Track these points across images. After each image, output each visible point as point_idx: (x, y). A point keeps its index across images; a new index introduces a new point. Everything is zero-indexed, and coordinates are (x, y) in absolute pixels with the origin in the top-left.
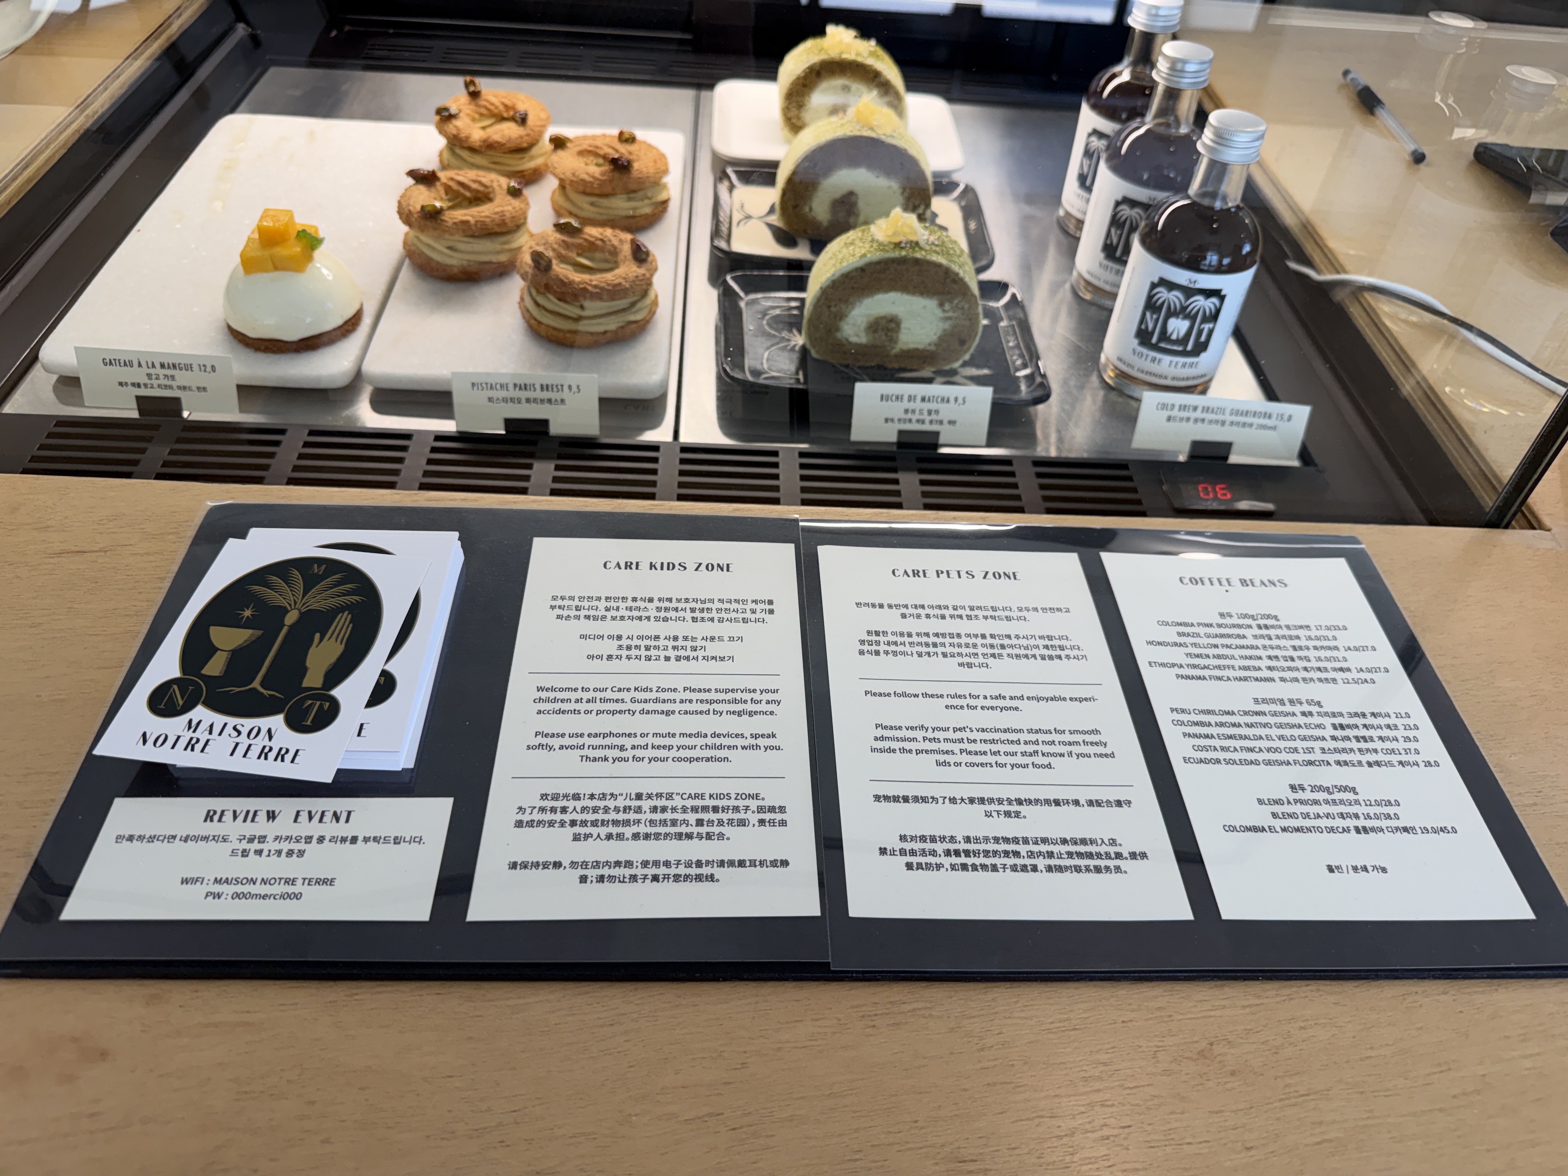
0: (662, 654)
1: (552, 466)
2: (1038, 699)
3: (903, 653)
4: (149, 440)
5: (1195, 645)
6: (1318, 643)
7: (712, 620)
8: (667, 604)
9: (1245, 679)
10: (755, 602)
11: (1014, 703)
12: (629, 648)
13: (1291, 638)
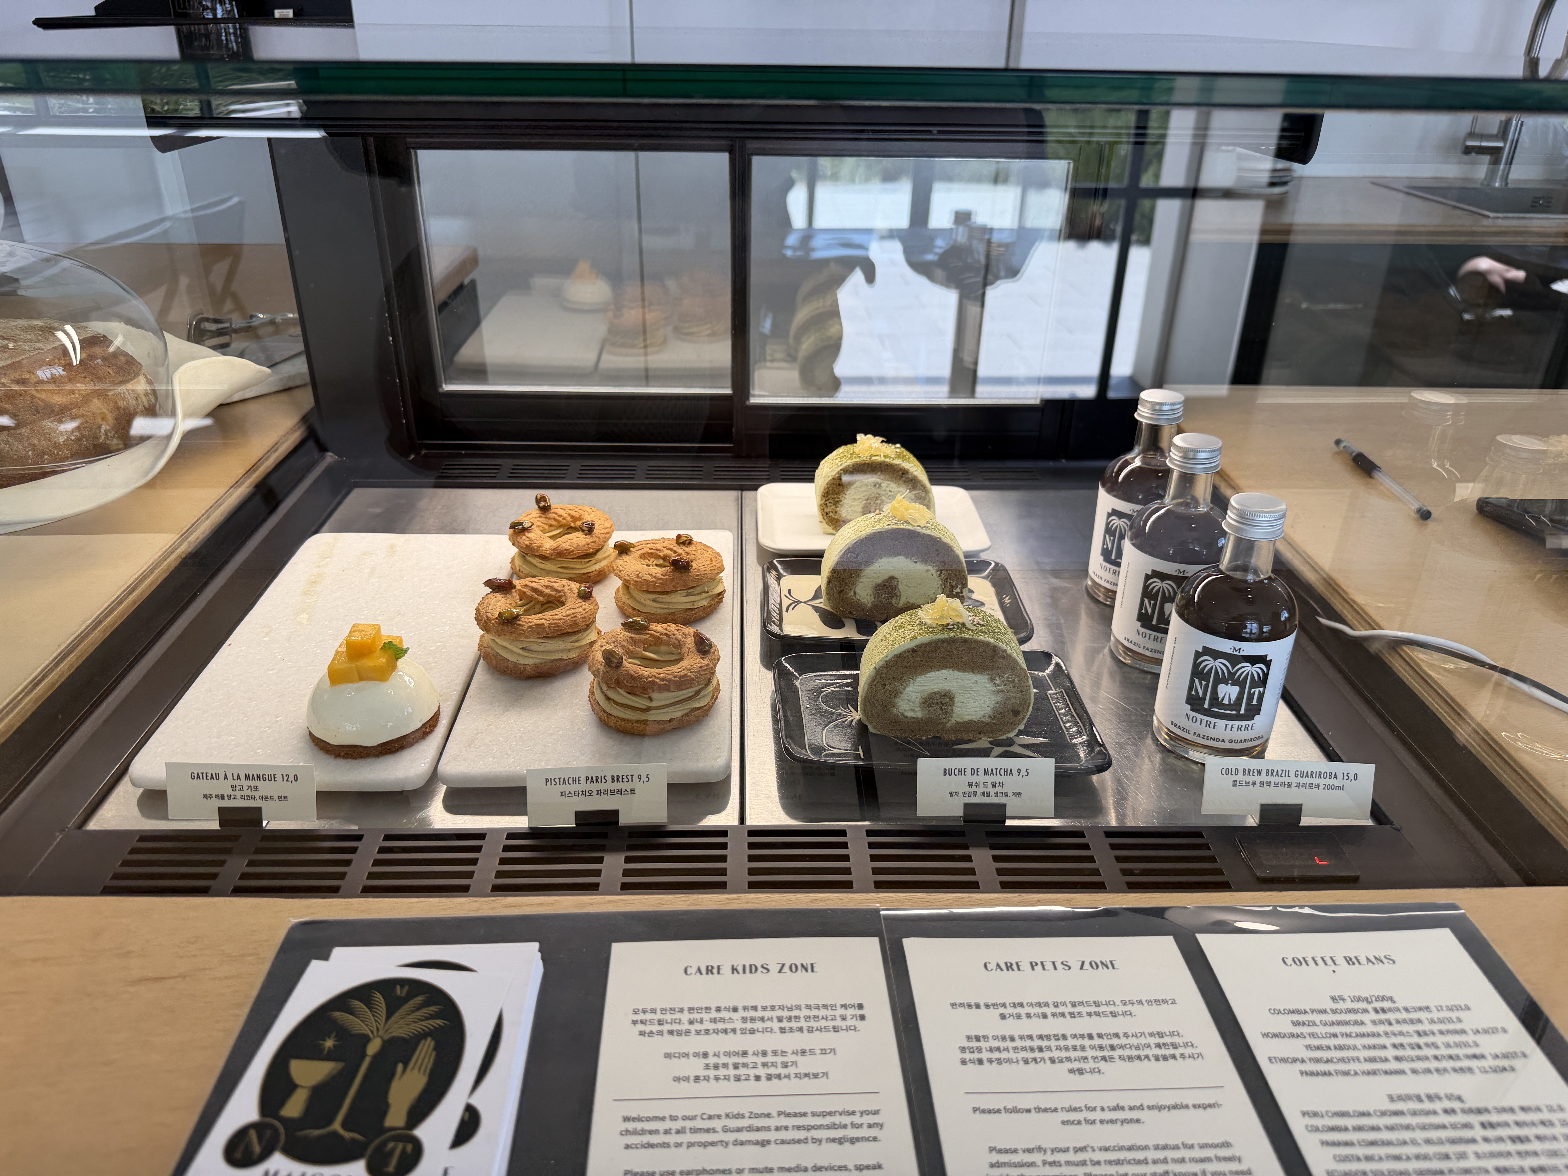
0: (752, 1072)
1: (621, 857)
2: (1160, 1108)
3: (1009, 1061)
4: (228, 851)
5: (1313, 1035)
6: (1443, 1027)
7: (801, 1029)
8: (752, 1014)
9: (1374, 1073)
10: (844, 1006)
11: (1134, 1115)
12: (716, 1067)
13: (1412, 1022)
